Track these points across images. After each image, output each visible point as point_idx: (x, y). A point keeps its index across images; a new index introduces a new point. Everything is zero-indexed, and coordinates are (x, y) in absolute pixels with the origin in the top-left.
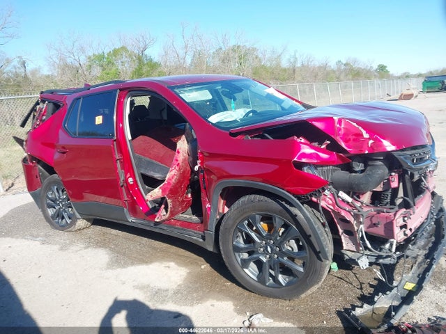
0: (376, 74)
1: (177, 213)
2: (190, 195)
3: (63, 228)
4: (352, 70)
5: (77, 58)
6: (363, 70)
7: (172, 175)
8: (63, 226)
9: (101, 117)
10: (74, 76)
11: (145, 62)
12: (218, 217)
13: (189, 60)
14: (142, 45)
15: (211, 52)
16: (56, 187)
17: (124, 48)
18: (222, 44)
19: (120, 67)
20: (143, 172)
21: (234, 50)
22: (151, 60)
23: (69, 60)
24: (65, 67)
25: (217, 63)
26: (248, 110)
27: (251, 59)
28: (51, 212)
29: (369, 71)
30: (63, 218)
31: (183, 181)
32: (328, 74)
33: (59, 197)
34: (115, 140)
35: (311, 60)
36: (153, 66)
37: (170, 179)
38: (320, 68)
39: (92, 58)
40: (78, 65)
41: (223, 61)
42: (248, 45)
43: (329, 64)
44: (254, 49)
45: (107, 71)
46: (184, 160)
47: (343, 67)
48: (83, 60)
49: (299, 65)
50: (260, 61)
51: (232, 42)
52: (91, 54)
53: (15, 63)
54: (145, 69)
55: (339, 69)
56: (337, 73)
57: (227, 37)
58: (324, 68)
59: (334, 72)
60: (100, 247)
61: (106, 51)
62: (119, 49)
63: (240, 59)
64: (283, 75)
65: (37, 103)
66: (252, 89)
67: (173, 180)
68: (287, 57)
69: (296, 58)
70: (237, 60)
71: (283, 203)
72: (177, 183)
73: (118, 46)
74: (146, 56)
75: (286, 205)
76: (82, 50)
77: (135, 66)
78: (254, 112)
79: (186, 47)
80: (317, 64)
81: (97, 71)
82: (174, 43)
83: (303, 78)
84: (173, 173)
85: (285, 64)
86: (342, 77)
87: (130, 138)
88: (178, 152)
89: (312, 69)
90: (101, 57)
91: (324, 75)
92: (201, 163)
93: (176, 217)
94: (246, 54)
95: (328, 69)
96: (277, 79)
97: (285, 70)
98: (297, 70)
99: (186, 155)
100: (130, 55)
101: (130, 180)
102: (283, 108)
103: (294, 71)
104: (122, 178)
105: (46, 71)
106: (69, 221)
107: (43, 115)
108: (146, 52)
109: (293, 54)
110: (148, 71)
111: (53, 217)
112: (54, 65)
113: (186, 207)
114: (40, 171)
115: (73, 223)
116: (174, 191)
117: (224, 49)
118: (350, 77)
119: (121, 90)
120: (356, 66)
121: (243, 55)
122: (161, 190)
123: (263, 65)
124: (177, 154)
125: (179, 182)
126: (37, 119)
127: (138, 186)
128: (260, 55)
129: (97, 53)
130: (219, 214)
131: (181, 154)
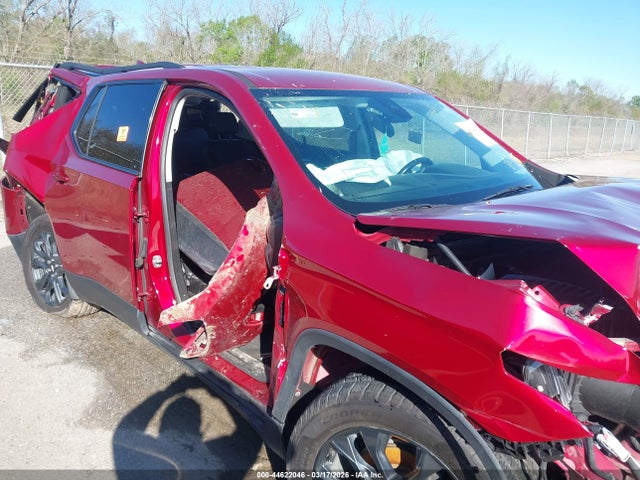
0: (627, 109)
1: (228, 346)
2: (258, 316)
3: (51, 307)
4: (591, 98)
5: (185, 23)
6: (608, 101)
7: (224, 277)
8: (51, 304)
9: (127, 129)
10: (177, 49)
11: (281, 43)
12: (298, 394)
13: (345, 49)
14: (281, 17)
15: (381, 40)
16: (48, 236)
17: (255, 19)
18: (398, 32)
19: (244, 45)
20: (182, 247)
21: (414, 43)
22: (290, 40)
23: (174, 25)
24: (168, 35)
25: (386, 57)
26: (415, 156)
27: (437, 61)
28: (37, 275)
29: (616, 104)
30: (53, 291)
31: (247, 291)
32: (552, 98)
33: (51, 254)
34: (139, 180)
35: (530, 73)
36: (292, 50)
37: (216, 286)
38: (541, 87)
39: (207, 26)
40: (185, 34)
41: (396, 56)
42: (437, 38)
43: (556, 84)
44: (445, 45)
45: (225, 47)
46: (255, 250)
47: (577, 91)
48: (194, 28)
49: (509, 78)
50: (451, 65)
51: (415, 31)
52: (205, 19)
53: (101, 19)
54: (279, 54)
55: (571, 94)
56: (566, 99)
57: (408, 21)
58: (547, 88)
59: (560, 96)
60: (92, 364)
61: (229, 20)
62: (248, 18)
63: (422, 57)
64: (482, 92)
65: (45, 84)
66: (432, 115)
67: (224, 289)
68: (494, 64)
69: (507, 69)
70: (417, 58)
71: (452, 430)
72: (232, 296)
73: (247, 13)
74: (284, 33)
75: (457, 438)
76: (196, 12)
77: (266, 46)
78: (425, 162)
79: (345, 28)
80: (538, 82)
81: (210, 47)
82: (329, 20)
83: (511, 100)
84: (226, 273)
85: (488, 74)
86: (573, 107)
87: (169, 179)
88: (246, 233)
89: (528, 88)
90: (219, 27)
91: (545, 101)
92: (281, 274)
93: (225, 354)
94: (431, 52)
95: (554, 91)
96: (471, 96)
97: (486, 84)
98: (505, 85)
99: (261, 239)
100: (261, 30)
101: (157, 260)
102: (485, 165)
103: (500, 86)
104: (142, 252)
105: (141, 36)
106: (61, 298)
107: (50, 107)
108: (285, 28)
109: (503, 61)
110: (283, 56)
111: (38, 284)
112: (152, 29)
113: (249, 338)
114: (29, 203)
115: (66, 304)
116: (223, 310)
117: (399, 39)
118: (586, 108)
119: (170, 82)
120: (599, 92)
121: (425, 51)
122: (193, 306)
123: (455, 72)
124: (242, 235)
125: (238, 293)
126: (41, 111)
127: (168, 275)
128: (453, 56)
129: (214, 20)
130: (303, 385)
131: (250, 238)
